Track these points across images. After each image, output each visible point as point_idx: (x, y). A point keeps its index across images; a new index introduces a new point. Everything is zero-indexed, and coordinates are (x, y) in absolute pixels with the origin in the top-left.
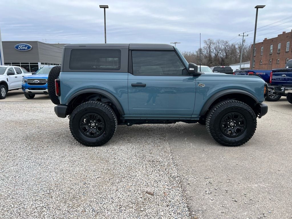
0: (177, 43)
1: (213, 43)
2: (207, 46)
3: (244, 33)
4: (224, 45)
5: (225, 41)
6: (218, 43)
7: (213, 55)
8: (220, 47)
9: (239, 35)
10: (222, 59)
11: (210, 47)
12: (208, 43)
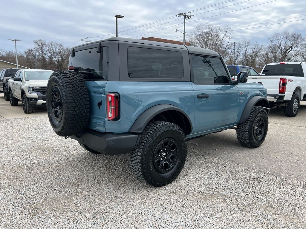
0: (18, 40)
1: (45, 45)
2: (39, 47)
3: (86, 39)
4: (58, 48)
5: (59, 44)
6: (52, 45)
7: (47, 57)
8: (54, 50)
9: (82, 40)
10: (58, 62)
11: (42, 49)
12: (39, 44)
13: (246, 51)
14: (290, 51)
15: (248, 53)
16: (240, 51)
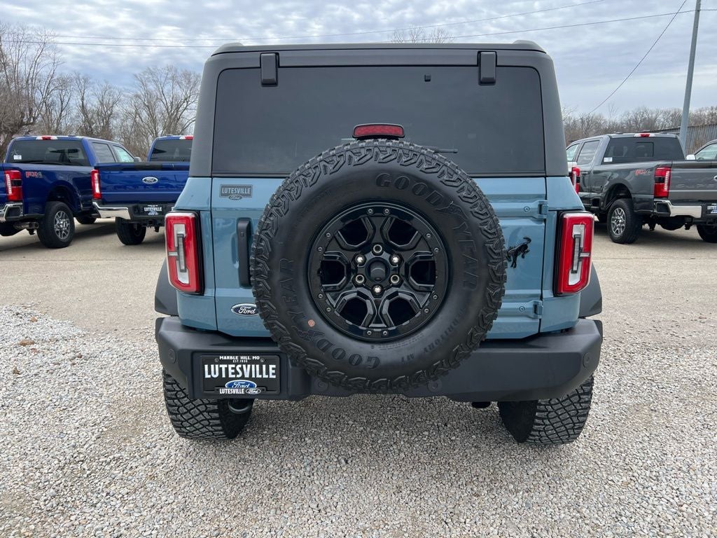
13: (83, 99)
14: (186, 109)
15: (89, 107)
16: (66, 99)
